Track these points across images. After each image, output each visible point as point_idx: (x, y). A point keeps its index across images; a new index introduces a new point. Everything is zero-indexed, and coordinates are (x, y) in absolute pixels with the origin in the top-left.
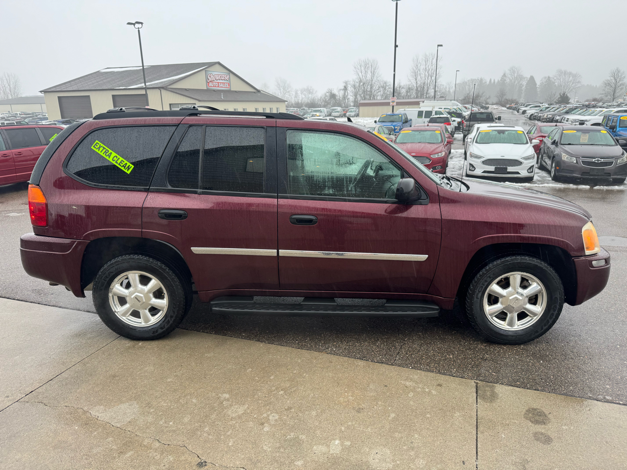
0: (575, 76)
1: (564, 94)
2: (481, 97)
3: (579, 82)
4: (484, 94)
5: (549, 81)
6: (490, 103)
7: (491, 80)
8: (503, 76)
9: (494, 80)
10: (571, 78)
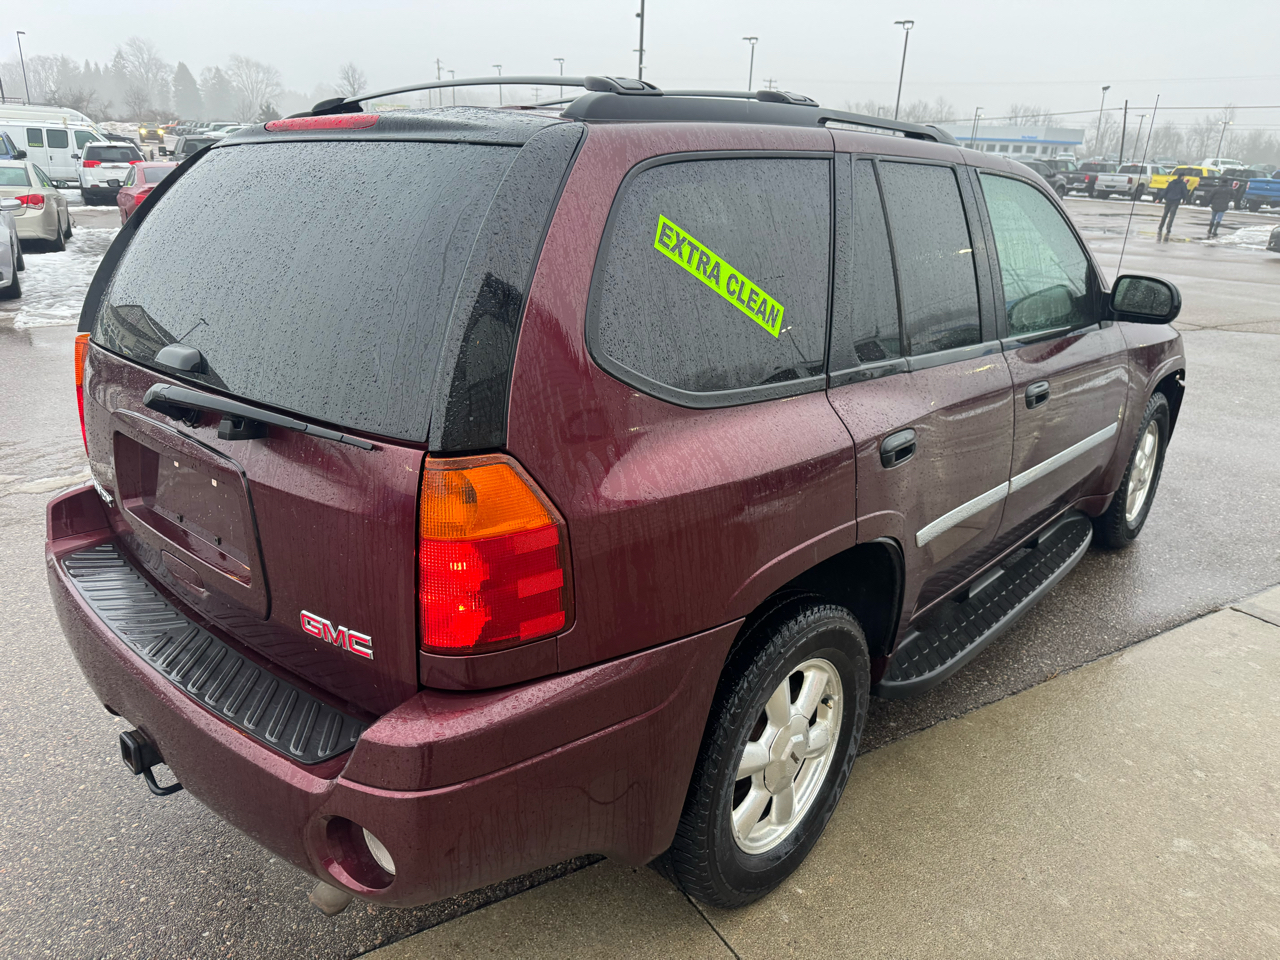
0: (267, 71)
1: (268, 107)
2: (88, 102)
3: (278, 84)
4: (94, 96)
5: (219, 79)
6: (117, 117)
7: (87, 64)
8: (117, 57)
9: (96, 65)
10: (261, 75)
